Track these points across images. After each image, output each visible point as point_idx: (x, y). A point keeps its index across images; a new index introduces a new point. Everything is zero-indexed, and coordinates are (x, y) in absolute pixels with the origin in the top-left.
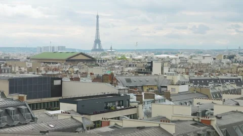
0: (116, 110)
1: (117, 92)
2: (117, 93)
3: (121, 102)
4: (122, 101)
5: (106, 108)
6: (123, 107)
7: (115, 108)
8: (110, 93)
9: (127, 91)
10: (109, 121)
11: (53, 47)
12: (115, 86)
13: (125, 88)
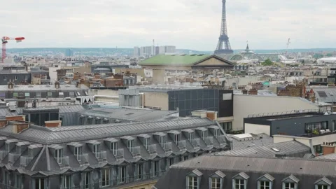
0: (321, 135)
1: (316, 109)
2: (317, 111)
3: (325, 124)
4: (327, 122)
5: (306, 131)
6: (328, 130)
7: (318, 131)
8: (306, 111)
9: (329, 109)
10: (334, 147)
11: (157, 48)
12: (314, 102)
13: (326, 104)
